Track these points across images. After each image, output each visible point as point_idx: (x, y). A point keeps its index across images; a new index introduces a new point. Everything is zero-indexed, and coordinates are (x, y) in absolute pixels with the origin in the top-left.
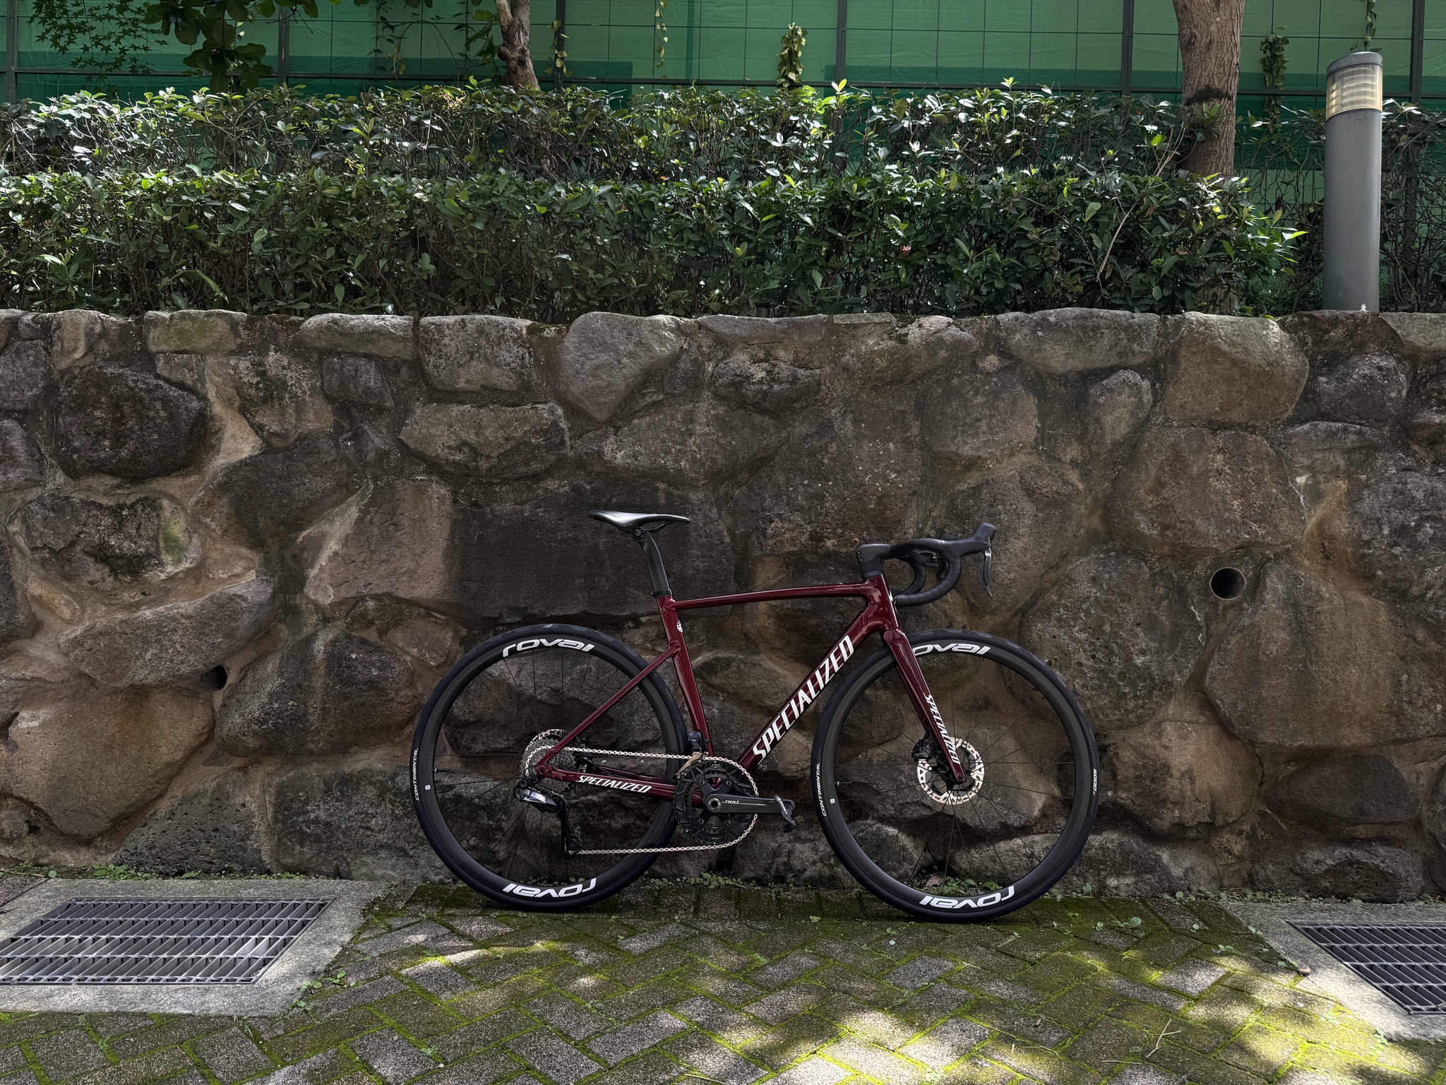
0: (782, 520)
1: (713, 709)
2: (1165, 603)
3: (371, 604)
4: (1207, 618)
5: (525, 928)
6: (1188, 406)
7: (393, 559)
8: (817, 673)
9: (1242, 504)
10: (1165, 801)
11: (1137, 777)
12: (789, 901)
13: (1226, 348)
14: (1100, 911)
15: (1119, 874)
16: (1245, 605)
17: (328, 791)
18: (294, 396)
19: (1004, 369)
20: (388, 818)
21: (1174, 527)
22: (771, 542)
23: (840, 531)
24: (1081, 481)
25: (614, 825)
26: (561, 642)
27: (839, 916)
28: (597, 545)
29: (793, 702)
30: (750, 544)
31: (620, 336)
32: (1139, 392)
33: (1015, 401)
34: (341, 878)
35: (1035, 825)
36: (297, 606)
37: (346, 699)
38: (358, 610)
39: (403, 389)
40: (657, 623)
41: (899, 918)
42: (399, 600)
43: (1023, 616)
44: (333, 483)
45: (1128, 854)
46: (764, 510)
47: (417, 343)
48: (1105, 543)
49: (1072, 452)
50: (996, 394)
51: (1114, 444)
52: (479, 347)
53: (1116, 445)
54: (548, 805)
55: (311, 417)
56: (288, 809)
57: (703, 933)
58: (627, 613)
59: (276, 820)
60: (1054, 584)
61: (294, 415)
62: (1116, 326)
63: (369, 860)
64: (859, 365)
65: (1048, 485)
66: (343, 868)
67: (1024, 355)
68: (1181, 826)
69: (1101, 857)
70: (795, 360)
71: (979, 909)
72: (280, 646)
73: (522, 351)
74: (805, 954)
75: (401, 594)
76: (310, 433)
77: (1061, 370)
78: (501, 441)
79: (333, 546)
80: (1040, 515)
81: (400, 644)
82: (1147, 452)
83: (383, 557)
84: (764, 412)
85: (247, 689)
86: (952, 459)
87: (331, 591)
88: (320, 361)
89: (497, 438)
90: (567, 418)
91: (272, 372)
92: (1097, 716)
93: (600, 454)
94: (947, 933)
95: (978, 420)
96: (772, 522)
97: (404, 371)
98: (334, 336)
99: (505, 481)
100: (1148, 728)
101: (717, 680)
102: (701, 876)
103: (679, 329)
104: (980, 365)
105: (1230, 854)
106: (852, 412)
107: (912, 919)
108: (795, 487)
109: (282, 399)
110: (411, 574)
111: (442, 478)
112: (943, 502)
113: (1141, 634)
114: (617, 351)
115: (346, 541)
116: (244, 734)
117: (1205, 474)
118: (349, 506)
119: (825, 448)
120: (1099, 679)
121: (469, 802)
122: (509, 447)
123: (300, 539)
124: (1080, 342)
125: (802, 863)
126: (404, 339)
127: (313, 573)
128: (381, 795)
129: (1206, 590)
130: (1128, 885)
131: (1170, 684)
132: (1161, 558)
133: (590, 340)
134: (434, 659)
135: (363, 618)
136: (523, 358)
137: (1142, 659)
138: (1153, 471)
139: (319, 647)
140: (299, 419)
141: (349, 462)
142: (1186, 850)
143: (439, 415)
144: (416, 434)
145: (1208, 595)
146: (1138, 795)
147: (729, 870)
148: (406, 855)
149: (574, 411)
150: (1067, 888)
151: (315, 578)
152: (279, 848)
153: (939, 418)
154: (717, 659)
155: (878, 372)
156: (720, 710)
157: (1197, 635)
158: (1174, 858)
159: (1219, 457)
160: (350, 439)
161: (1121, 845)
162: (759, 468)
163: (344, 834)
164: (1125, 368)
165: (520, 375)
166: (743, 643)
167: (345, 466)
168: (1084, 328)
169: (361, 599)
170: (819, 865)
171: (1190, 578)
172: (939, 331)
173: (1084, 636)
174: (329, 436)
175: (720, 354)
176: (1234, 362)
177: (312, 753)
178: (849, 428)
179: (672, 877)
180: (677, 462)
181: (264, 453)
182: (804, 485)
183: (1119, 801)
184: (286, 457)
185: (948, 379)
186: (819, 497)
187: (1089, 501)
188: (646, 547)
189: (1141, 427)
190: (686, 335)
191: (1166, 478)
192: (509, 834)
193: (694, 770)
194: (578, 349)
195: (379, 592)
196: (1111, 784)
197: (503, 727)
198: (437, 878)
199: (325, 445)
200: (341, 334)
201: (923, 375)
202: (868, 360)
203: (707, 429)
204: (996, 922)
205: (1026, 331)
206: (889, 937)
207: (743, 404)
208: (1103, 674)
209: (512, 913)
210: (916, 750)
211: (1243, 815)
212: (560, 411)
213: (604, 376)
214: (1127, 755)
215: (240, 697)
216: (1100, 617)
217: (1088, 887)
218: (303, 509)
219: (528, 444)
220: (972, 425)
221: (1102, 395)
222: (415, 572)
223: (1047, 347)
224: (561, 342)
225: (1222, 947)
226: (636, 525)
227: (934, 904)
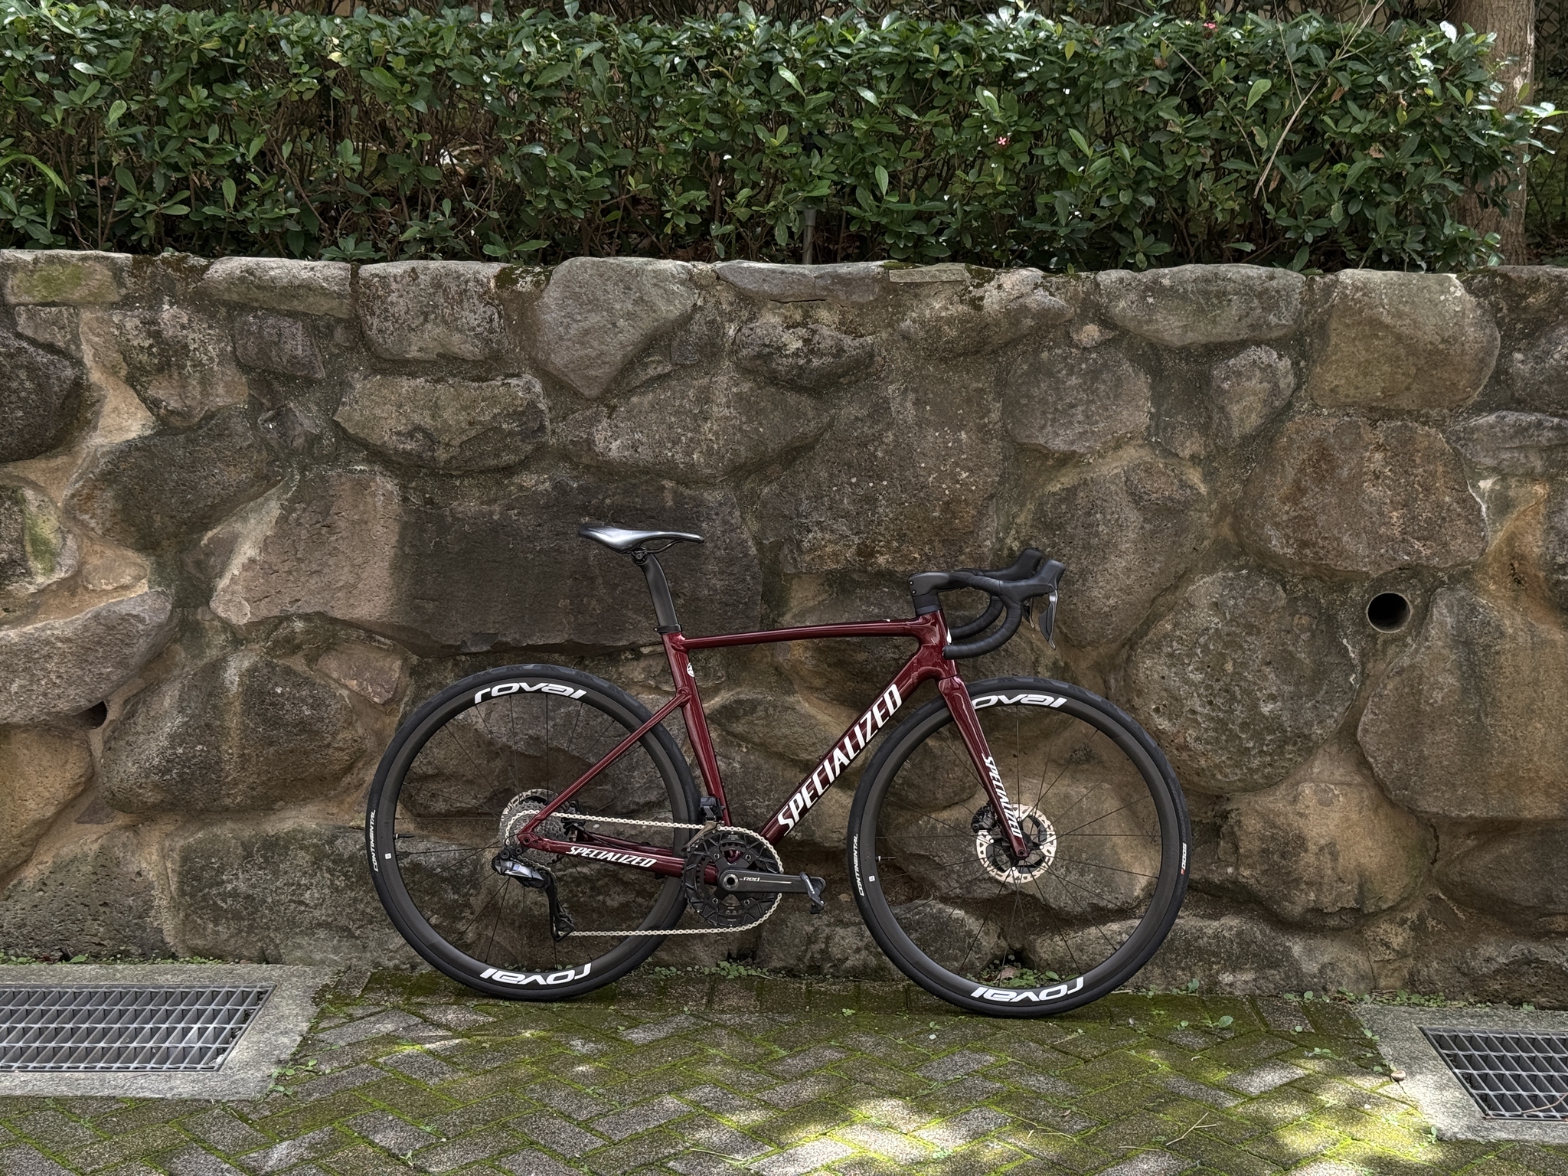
0: (822, 530)
1: (733, 762)
2: (1305, 636)
3: (299, 625)
4: (1363, 654)
5: (510, 1017)
6: (1341, 390)
7: (326, 570)
8: (857, 729)
9: (1403, 516)
10: (1297, 881)
11: (1263, 851)
12: (820, 993)
13: (1388, 320)
14: (1194, 1010)
15: (1235, 967)
16: (1409, 640)
17: (248, 856)
18: (197, 364)
19: (1105, 343)
20: (326, 891)
21: (1314, 545)
22: (808, 558)
23: (895, 544)
24: (1204, 481)
25: (609, 902)
26: (544, 686)
27: (878, 1010)
28: (586, 558)
29: (826, 763)
30: (781, 557)
31: (614, 291)
32: (1274, 375)
33: (1119, 382)
34: (268, 963)
35: (1138, 906)
36: (197, 622)
37: (271, 744)
38: (282, 632)
39: (338, 356)
40: (661, 654)
41: (948, 1012)
42: (334, 621)
43: (1131, 648)
44: (251, 475)
45: (1249, 944)
46: (799, 515)
47: (357, 300)
48: (1236, 557)
49: (1190, 446)
50: (1094, 374)
51: (1244, 438)
52: (436, 306)
53: (1246, 440)
54: (534, 879)
55: (221, 390)
56: (197, 878)
57: (717, 1025)
58: (625, 643)
59: (183, 894)
60: (1171, 609)
61: (198, 388)
62: (1247, 290)
63: (304, 941)
64: (922, 334)
65: (1160, 488)
66: (270, 951)
67: (1131, 326)
68: (1318, 911)
69: (1213, 947)
70: (842, 323)
71: (1041, 1003)
72: (176, 672)
73: (490, 310)
74: (830, 1047)
75: (338, 614)
76: (219, 409)
77: (1179, 344)
78: (463, 425)
79: (247, 551)
80: (1148, 526)
81: (335, 675)
82: (1285, 449)
83: (315, 567)
84: (800, 389)
85: (139, 729)
86: (1042, 453)
87: (247, 608)
88: (230, 318)
89: (458, 422)
90: (547, 395)
91: (169, 333)
92: (1214, 776)
93: (590, 443)
94: (1000, 1028)
95: (1072, 406)
96: (809, 531)
97: (339, 334)
98: (249, 289)
99: (467, 474)
100: (1281, 790)
101: (739, 728)
102: (718, 965)
103: (692, 281)
104: (1075, 337)
105: (1388, 948)
106: (915, 390)
107: (963, 1013)
108: (840, 486)
109: (184, 367)
110: (350, 588)
111: (386, 468)
112: (1031, 506)
113: (1272, 676)
114: (610, 310)
115: (265, 545)
116: (140, 787)
117: (1357, 477)
118: (267, 500)
119: (878, 438)
120: (1215, 730)
121: (429, 873)
122: (473, 433)
123: (205, 541)
124: (1201, 311)
125: (844, 951)
126: (340, 296)
127: (223, 583)
128: (316, 862)
129: (1363, 619)
130: (1246, 982)
131: (1307, 737)
132: (1305, 579)
133: (576, 296)
134: (380, 695)
135: (288, 642)
136: (491, 320)
137: (1270, 706)
138: (1291, 474)
139: (233, 675)
140: (205, 393)
141: (269, 448)
142: (1328, 941)
143: (385, 392)
144: (357, 416)
145: (1365, 625)
146: (1264, 872)
147: (753, 959)
148: (351, 935)
149: (555, 384)
150: (1169, 984)
151: (225, 591)
152: (187, 925)
153: (1024, 401)
154: (739, 702)
155: (948, 342)
156: (743, 765)
157: (1348, 675)
158: (1309, 951)
159: (1378, 456)
160: (271, 420)
161: (1240, 934)
162: (795, 459)
163: (271, 909)
164: (1258, 344)
165: (487, 342)
166: (773, 679)
167: (264, 453)
168: (1206, 294)
169: (287, 618)
170: (864, 953)
171: (1343, 604)
172: (1022, 296)
173: (1198, 677)
174: (244, 414)
175: (745, 314)
176: (1399, 338)
177: (227, 809)
178: (910, 413)
179: (682, 966)
180: (689, 454)
181: (158, 434)
182: (851, 484)
183: (1241, 879)
184: (188, 440)
185: (1036, 352)
186: (870, 500)
187: (1214, 506)
188: (651, 576)
189: (1278, 415)
190: (701, 287)
191: (1307, 482)
192: (478, 910)
193: (707, 841)
194: (562, 307)
195: (309, 611)
196: (1233, 859)
197: (470, 782)
198: (391, 964)
199: (239, 426)
200: (258, 287)
201: (1006, 344)
202: (933, 329)
203: (726, 412)
204: (1061, 1018)
205: (1132, 296)
206: (931, 1031)
207: (773, 379)
208: (1221, 725)
209: (492, 1002)
210: (976, 820)
211: (1403, 899)
212: (538, 388)
213: (596, 344)
214: (1252, 824)
215: (131, 739)
216: (1221, 654)
217: (1195, 984)
218: (213, 507)
219: (497, 430)
220: (1064, 412)
221: (1227, 378)
222: (355, 587)
223: (1159, 317)
224: (539, 297)
225: (1317, 1050)
226: (637, 545)
227: (988, 996)
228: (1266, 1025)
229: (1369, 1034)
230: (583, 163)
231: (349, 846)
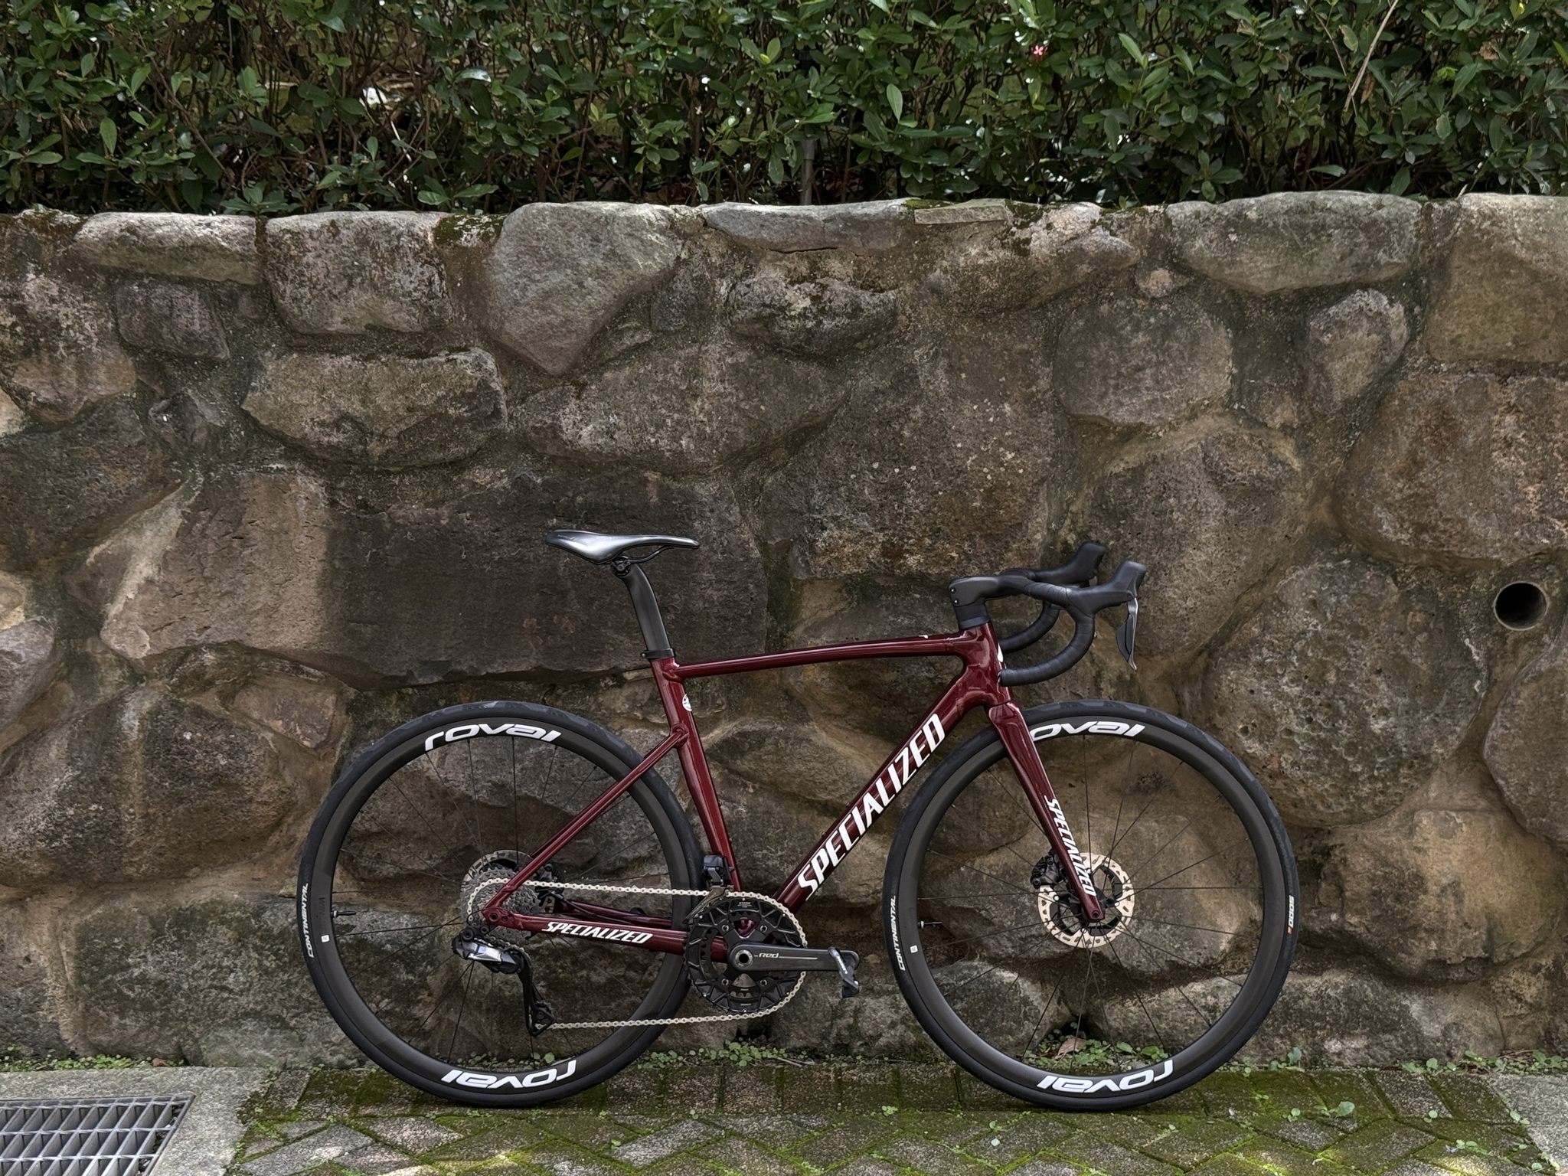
0: (839, 526)
1: (737, 807)
2: (1422, 638)
3: (209, 658)
4: (1489, 657)
5: (480, 1132)
6: (1464, 340)
7: (240, 591)
8: (891, 769)
9: (1541, 491)
10: (1415, 928)
11: (1375, 893)
12: (853, 1084)
13: (1522, 253)
14: (1302, 1091)
15: (1344, 1034)
16: (1546, 639)
17: (158, 934)
18: (71, 345)
19: (1178, 291)
20: (254, 973)
21: (1434, 528)
22: (823, 561)
23: (928, 541)
24: (1298, 455)
25: (594, 978)
26: (509, 728)
27: (925, 1105)
28: (555, 568)
29: (855, 812)
30: (790, 560)
31: (580, 244)
32: (1385, 325)
33: (1195, 339)
34: (187, 1063)
35: (1224, 961)
36: (87, 656)
37: (180, 801)
38: (189, 666)
39: (244, 331)
40: (649, 680)
41: (1009, 1106)
42: (252, 651)
43: (1210, 655)
44: (143, 478)
45: (1359, 1005)
46: (810, 510)
47: (264, 262)
48: (1336, 544)
49: (1283, 413)
50: (1166, 330)
51: (1346, 402)
52: (362, 267)
53: (1349, 404)
54: (503, 963)
55: (102, 376)
56: (98, 963)
57: (731, 1134)
58: (605, 668)
59: (81, 982)
60: (1257, 608)
61: (74, 374)
62: (1351, 222)
63: (228, 1034)
64: (955, 287)
65: (1246, 465)
66: (188, 1047)
67: (1210, 270)
68: (1441, 963)
69: (1317, 1010)
70: (857, 276)
71: (1123, 1092)
72: (64, 716)
73: (428, 271)
74: (873, 1161)
75: (256, 643)
76: (101, 399)
77: (1267, 290)
78: (401, 412)
79: (143, 569)
80: (1232, 512)
81: (256, 715)
82: (1396, 414)
83: (226, 587)
84: (808, 358)
85: (21, 786)
86: (1102, 427)
87: (146, 638)
88: (110, 287)
89: (394, 408)
90: (502, 372)
91: (35, 308)
92: (1314, 807)
93: (555, 429)
94: (1074, 1127)
95: (1139, 369)
96: (824, 529)
97: (245, 303)
98: (131, 251)
99: (407, 470)
100: (1394, 820)
101: (744, 765)
102: (726, 1047)
103: (673, 229)
104: (1142, 285)
105: (1520, 1000)
106: (948, 355)
107: (1027, 1108)
108: (860, 474)
109: (55, 349)
110: (270, 612)
111: (309, 465)
112: (1089, 491)
113: (1383, 687)
114: (576, 267)
115: (165, 562)
116: (24, 857)
117: (1485, 446)
118: (165, 507)
119: (904, 413)
120: (1316, 753)
121: (378, 949)
122: (413, 421)
123: (91, 559)
124: (1295, 249)
125: (876, 1026)
126: (243, 257)
127: (114, 609)
128: (241, 939)
129: (1489, 614)
130: (1357, 1050)
131: (1426, 758)
132: (1419, 568)
133: (533, 251)
134: (310, 737)
135: (198, 677)
136: (431, 283)
137: (1382, 723)
138: (1405, 443)
139: (131, 719)
140: (83, 381)
141: (165, 445)
142: (1451, 997)
143: (303, 373)
144: (270, 404)
145: (1491, 622)
146: (1375, 919)
147: (768, 1037)
148: (285, 1026)
149: (511, 359)
150: (1265, 1055)
151: (116, 617)
152: (87, 1020)
153: (1080, 365)
154: (743, 734)
155: (987, 296)
156: (749, 808)
157: (1472, 682)
158: (1430, 1010)
159: (1510, 419)
160: (165, 411)
161: (1348, 991)
162: (803, 442)
163: (188, 997)
164: (1365, 287)
165: (427, 310)
166: (783, 704)
167: (159, 451)
168: (1301, 228)
169: (196, 649)
170: (900, 1028)
171: (1465, 597)
172: (1077, 237)
173: (1296, 690)
174: (132, 405)
175: (739, 268)
176: (1535, 276)
177: (130, 879)
178: (942, 382)
179: (683, 1050)
180: (676, 439)
181: (29, 431)
182: (872, 470)
183: (1348, 928)
184: (66, 439)
185: (1094, 305)
186: (896, 489)
187: (1310, 485)
188: (636, 590)
189: (1388, 375)
190: (685, 237)
191: (1424, 453)
192: (438, 992)
193: (714, 911)
194: (516, 265)
195: (220, 640)
196: (1336, 904)
197: (423, 840)
198: (334, 1060)
199: (126, 419)
200: (143, 249)
201: (1056, 297)
202: (969, 279)
203: (720, 387)
204: (1147, 1111)
205: (1211, 233)
206: (992, 1134)
207: (776, 346)
208: (1323, 747)
209: (457, 1111)
210: (1036, 874)
211: (1538, 944)
212: (491, 364)
213: (559, 309)
214: (1360, 862)
215: (11, 798)
216: (1321, 662)
217: (1297, 1054)
218: (98, 518)
219: (443, 417)
220: (1129, 377)
221: (1327, 330)
222: (275, 609)
223: (1244, 258)
224: (488, 253)
225: (1460, 1143)
226: (617, 554)
227: (1057, 1087)
228: (1394, 1111)
229: (1516, 1117)
230: (535, 88)
231: (280, 918)
